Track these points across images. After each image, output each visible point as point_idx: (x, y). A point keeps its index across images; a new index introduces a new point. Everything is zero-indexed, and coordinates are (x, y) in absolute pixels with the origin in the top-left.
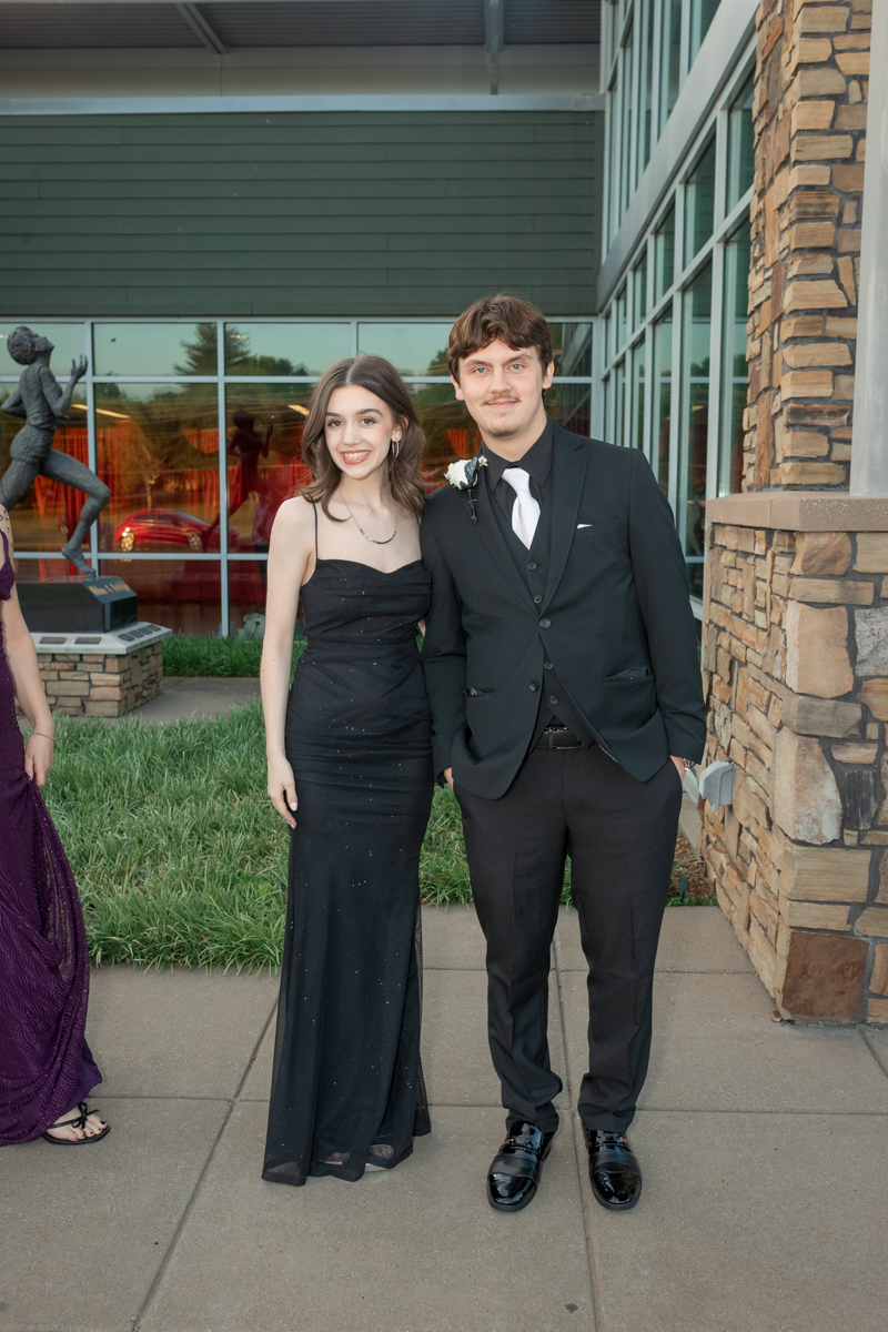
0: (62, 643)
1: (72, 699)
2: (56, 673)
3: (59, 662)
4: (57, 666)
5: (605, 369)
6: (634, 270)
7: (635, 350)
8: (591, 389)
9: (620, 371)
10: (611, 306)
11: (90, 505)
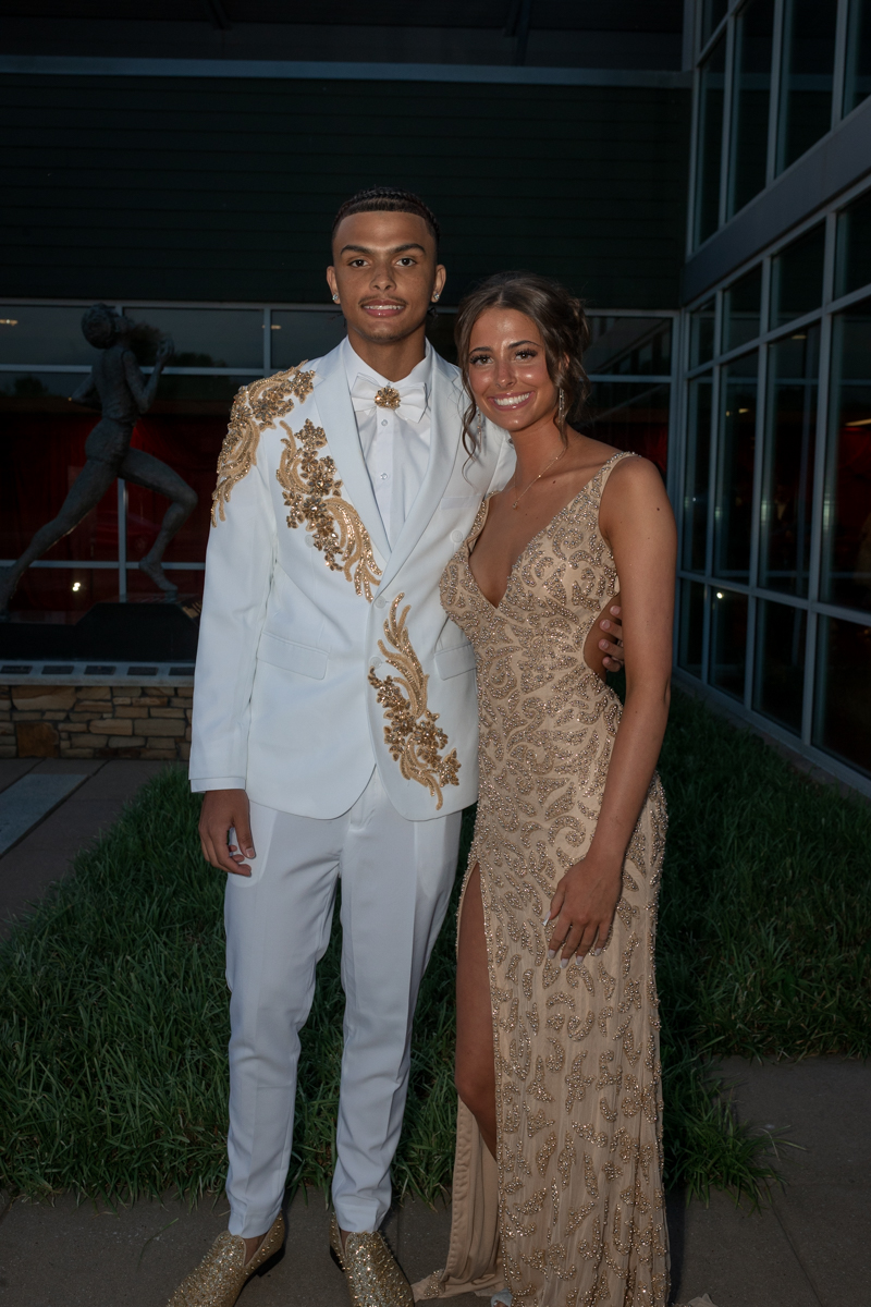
0: (154, 674)
1: (164, 740)
2: (146, 709)
3: (150, 696)
4: (147, 701)
5: (690, 369)
6: (773, 257)
7: (771, 346)
8: (669, 389)
9: (725, 370)
10: (713, 298)
11: (174, 514)
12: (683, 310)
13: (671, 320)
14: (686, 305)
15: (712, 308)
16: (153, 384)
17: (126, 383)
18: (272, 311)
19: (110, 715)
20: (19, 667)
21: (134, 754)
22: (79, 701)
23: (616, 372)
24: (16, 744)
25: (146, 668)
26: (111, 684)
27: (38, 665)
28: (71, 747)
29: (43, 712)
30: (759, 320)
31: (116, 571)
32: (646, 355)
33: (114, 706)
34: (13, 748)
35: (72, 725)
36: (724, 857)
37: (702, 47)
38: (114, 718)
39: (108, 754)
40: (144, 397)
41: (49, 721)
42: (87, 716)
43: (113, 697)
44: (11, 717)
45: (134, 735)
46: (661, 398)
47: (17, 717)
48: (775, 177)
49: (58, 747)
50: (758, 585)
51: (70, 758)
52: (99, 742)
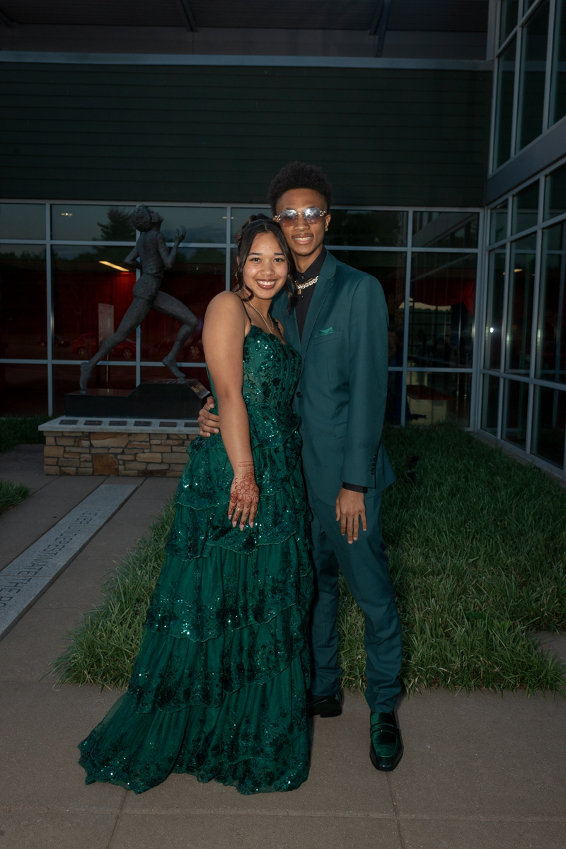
0: (175, 426)
1: (180, 466)
2: (170, 447)
3: (172, 439)
4: (171, 442)
5: (490, 244)
6: (546, 176)
7: (544, 230)
8: (477, 256)
9: (514, 244)
10: (507, 200)
11: (184, 330)
12: (486, 208)
13: (479, 213)
14: (488, 204)
15: (505, 205)
16: (173, 253)
17: (158, 253)
18: (232, 208)
19: (148, 451)
20: (95, 421)
21: (162, 474)
22: (130, 441)
23: (440, 244)
24: (93, 467)
25: (170, 423)
26: (149, 432)
27: (106, 420)
28: (125, 469)
29: (108, 448)
30: (537, 214)
31: (135, 367)
32: (460, 234)
33: (151, 445)
34: (92, 469)
35: (125, 456)
36: (527, 530)
37: (500, 46)
38: (150, 452)
39: (147, 474)
40: (168, 260)
41: (113, 453)
42: (135, 451)
43: (150, 439)
44: (90, 451)
45: (162, 463)
46: (471, 262)
47: (93, 451)
48: (548, 128)
49: (117, 470)
50: (535, 377)
51: (124, 476)
52: (142, 467)
